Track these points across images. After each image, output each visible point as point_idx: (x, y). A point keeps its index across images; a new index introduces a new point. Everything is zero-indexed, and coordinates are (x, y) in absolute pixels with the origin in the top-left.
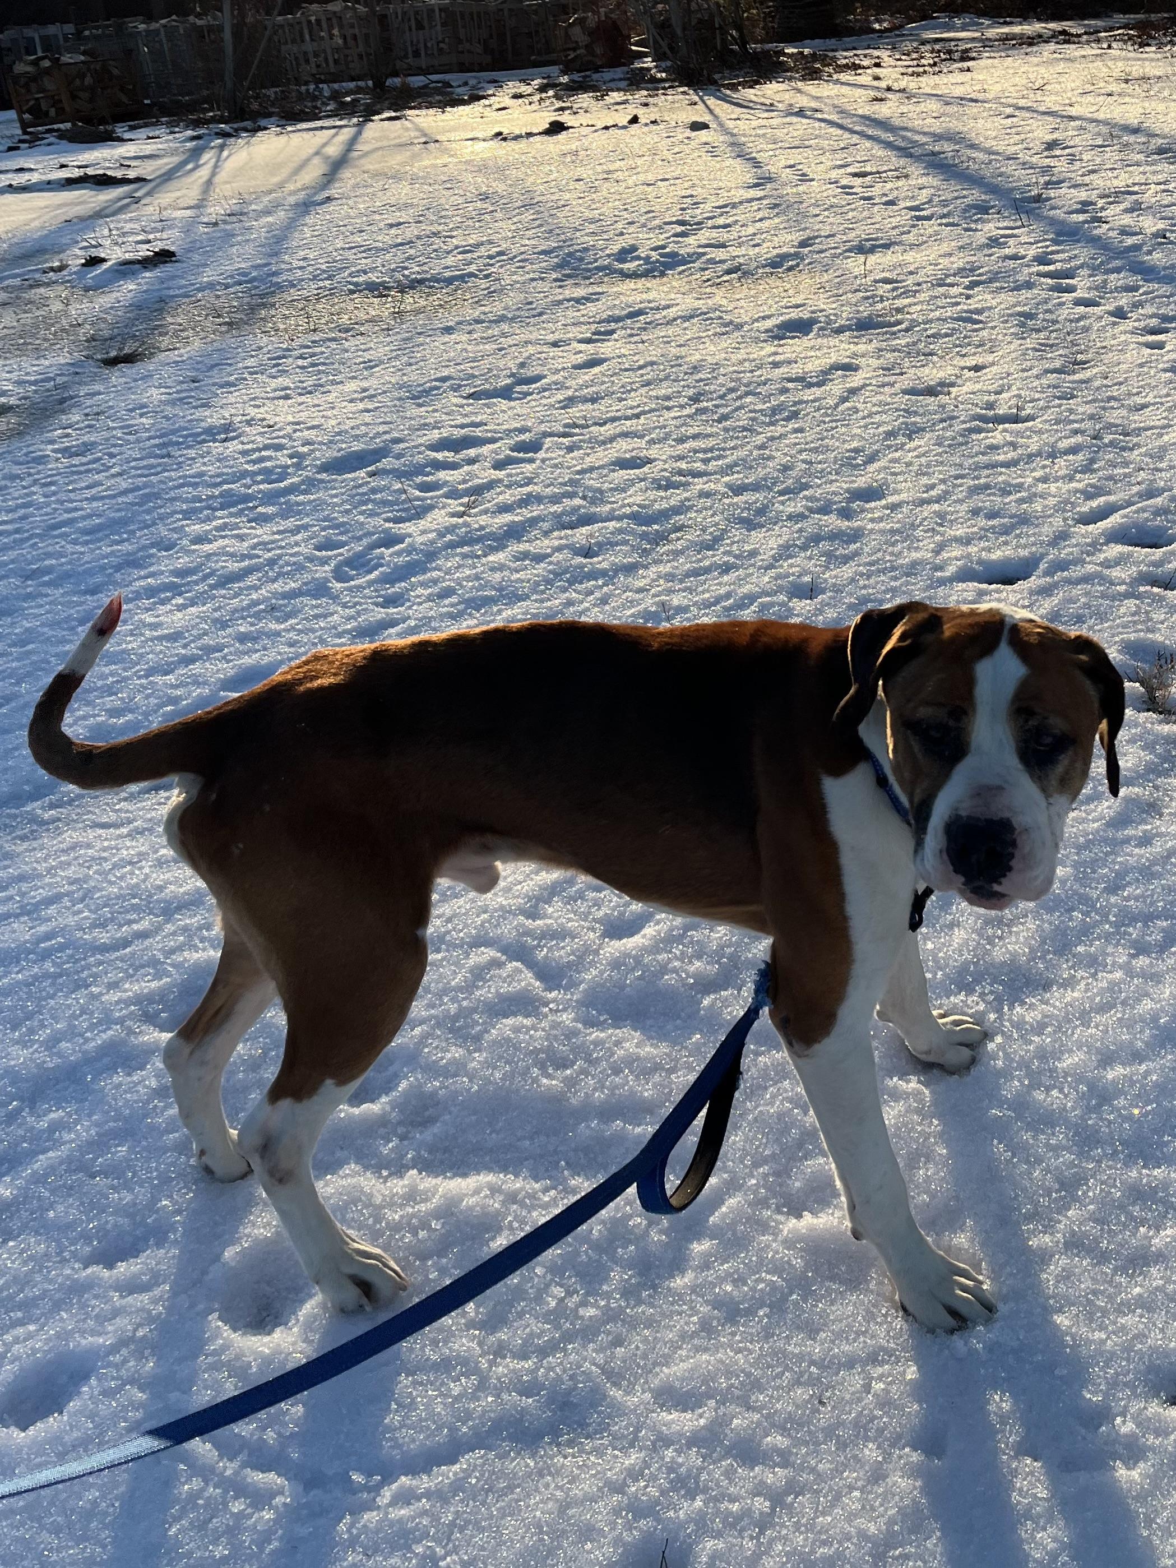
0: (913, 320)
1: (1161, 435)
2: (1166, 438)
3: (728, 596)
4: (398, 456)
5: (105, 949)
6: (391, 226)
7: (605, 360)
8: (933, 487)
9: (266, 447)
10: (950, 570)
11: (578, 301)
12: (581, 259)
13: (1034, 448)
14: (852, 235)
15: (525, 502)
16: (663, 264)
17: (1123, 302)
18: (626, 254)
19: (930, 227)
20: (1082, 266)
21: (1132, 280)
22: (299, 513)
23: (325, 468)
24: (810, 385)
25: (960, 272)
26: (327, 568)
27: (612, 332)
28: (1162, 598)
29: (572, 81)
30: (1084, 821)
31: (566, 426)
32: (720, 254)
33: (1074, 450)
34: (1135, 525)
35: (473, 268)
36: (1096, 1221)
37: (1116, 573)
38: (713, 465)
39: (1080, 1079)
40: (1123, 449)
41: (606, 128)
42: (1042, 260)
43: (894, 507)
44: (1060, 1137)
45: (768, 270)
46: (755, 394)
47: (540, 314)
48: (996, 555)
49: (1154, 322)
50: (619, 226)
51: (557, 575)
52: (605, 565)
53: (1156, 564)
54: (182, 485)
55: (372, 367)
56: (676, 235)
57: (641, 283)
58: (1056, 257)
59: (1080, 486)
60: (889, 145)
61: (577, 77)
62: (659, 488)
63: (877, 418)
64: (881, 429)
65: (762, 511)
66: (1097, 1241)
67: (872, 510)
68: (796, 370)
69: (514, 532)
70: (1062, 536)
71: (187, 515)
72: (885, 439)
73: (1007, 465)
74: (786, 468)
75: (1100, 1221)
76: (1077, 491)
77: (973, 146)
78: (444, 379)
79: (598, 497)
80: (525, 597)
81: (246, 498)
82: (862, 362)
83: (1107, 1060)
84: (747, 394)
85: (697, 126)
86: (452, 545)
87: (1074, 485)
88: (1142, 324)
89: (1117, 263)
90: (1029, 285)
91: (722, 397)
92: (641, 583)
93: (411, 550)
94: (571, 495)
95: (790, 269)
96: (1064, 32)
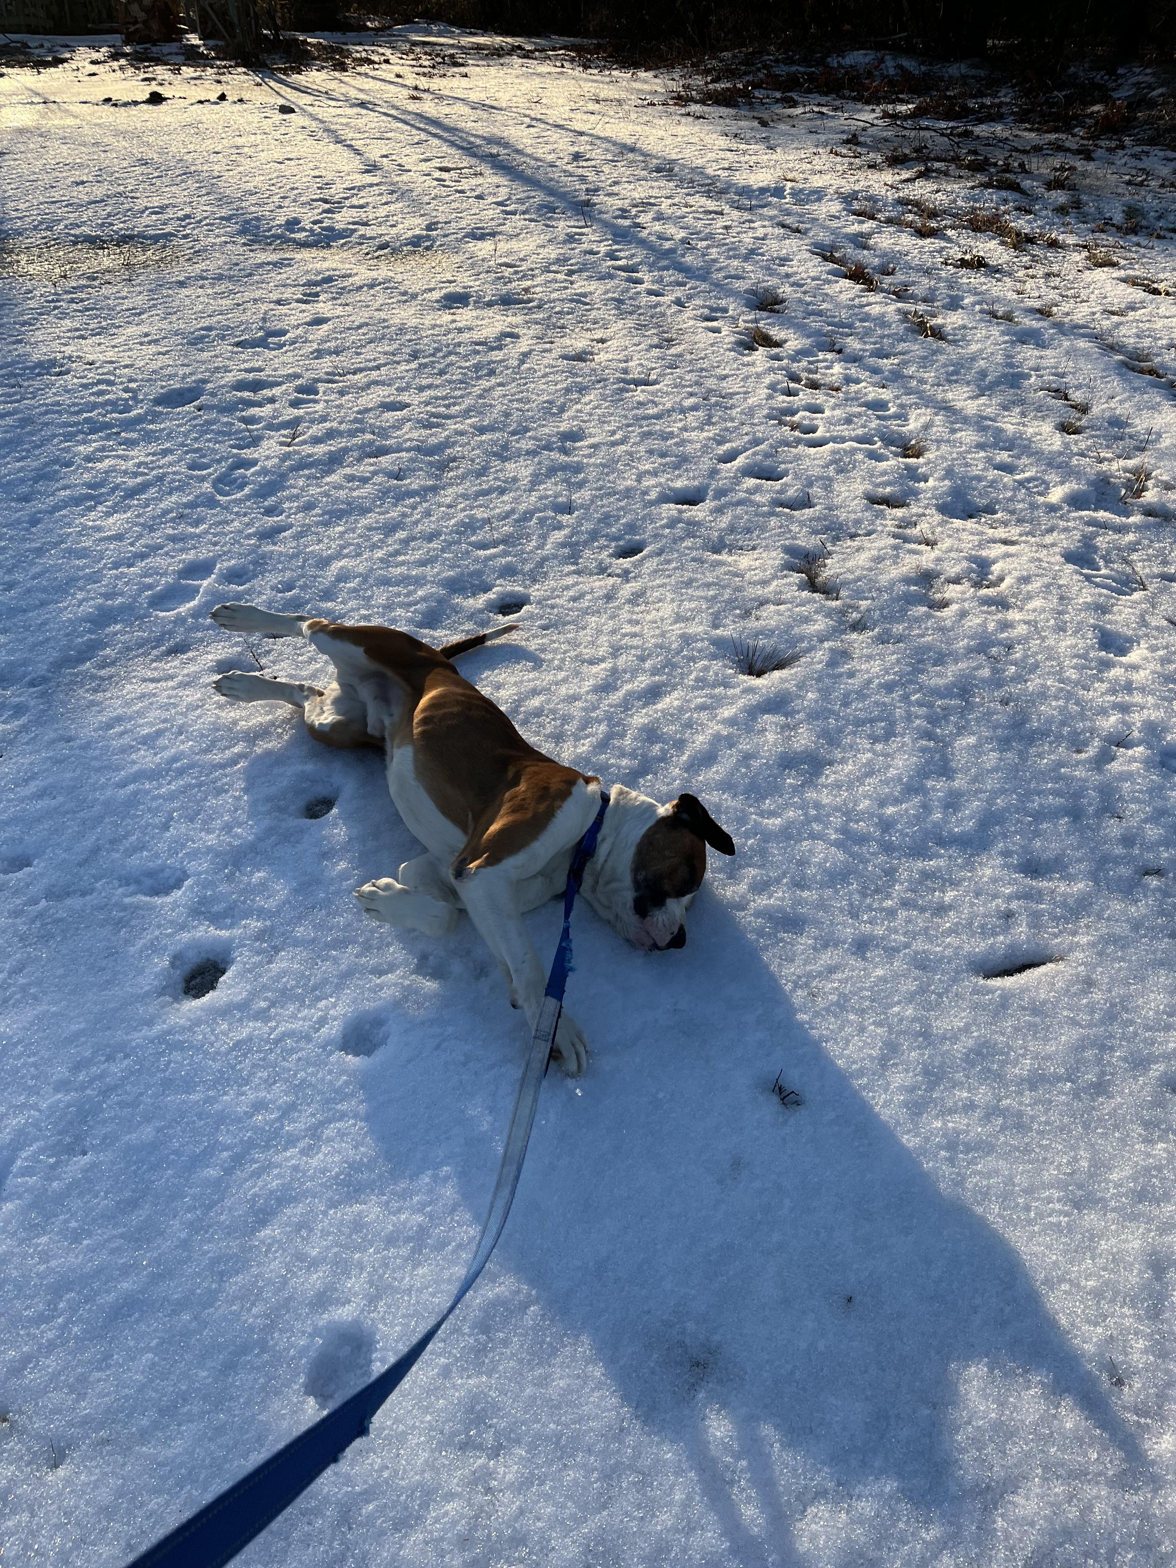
0: (540, 300)
1: (745, 399)
2: (750, 401)
3: (513, 511)
4: (213, 394)
5: (222, 766)
6: (78, 184)
7: (329, 319)
8: (613, 433)
9: (99, 382)
10: (653, 495)
11: (275, 264)
12: (258, 227)
13: (669, 405)
14: (463, 223)
15: (331, 434)
16: (326, 236)
17: (679, 294)
18: (293, 224)
19: (518, 221)
20: (640, 263)
21: (680, 277)
22: (157, 439)
23: (158, 401)
24: (492, 349)
25: (557, 261)
26: (206, 485)
27: (317, 295)
28: (792, 517)
29: (136, 52)
30: (812, 663)
31: (327, 373)
32: (368, 231)
33: (695, 408)
34: (756, 464)
35: (169, 229)
36: (912, 891)
37: (758, 498)
38: (454, 410)
39: (872, 815)
40: (726, 408)
41: (201, 102)
42: (612, 256)
43: (595, 446)
44: (874, 847)
45: (409, 248)
46: (457, 354)
47: (250, 275)
48: (679, 484)
49: (706, 311)
50: (276, 199)
51: (384, 493)
52: (414, 486)
53: (781, 492)
54: (46, 413)
55: (140, 314)
56: (325, 211)
57: (314, 252)
58: (622, 254)
59: (711, 435)
60: (452, 144)
61: (138, 48)
62: (425, 427)
63: (551, 378)
64: (559, 387)
65: (505, 447)
66: (915, 901)
67: (580, 448)
68: (476, 336)
69: (334, 461)
70: (713, 472)
71: (69, 437)
72: (565, 395)
73: (658, 417)
74: (507, 415)
75: (913, 891)
76: (709, 439)
77: (518, 152)
78: (209, 329)
79: (383, 433)
80: (369, 510)
81: (107, 426)
82: (520, 331)
83: (882, 804)
84: (450, 353)
85: (286, 110)
86: (293, 469)
87: (705, 434)
88: (699, 312)
89: (665, 263)
90: (611, 277)
91: (433, 355)
92: (448, 500)
93: (264, 472)
94: (363, 431)
95: (427, 248)
96: (520, 47)
